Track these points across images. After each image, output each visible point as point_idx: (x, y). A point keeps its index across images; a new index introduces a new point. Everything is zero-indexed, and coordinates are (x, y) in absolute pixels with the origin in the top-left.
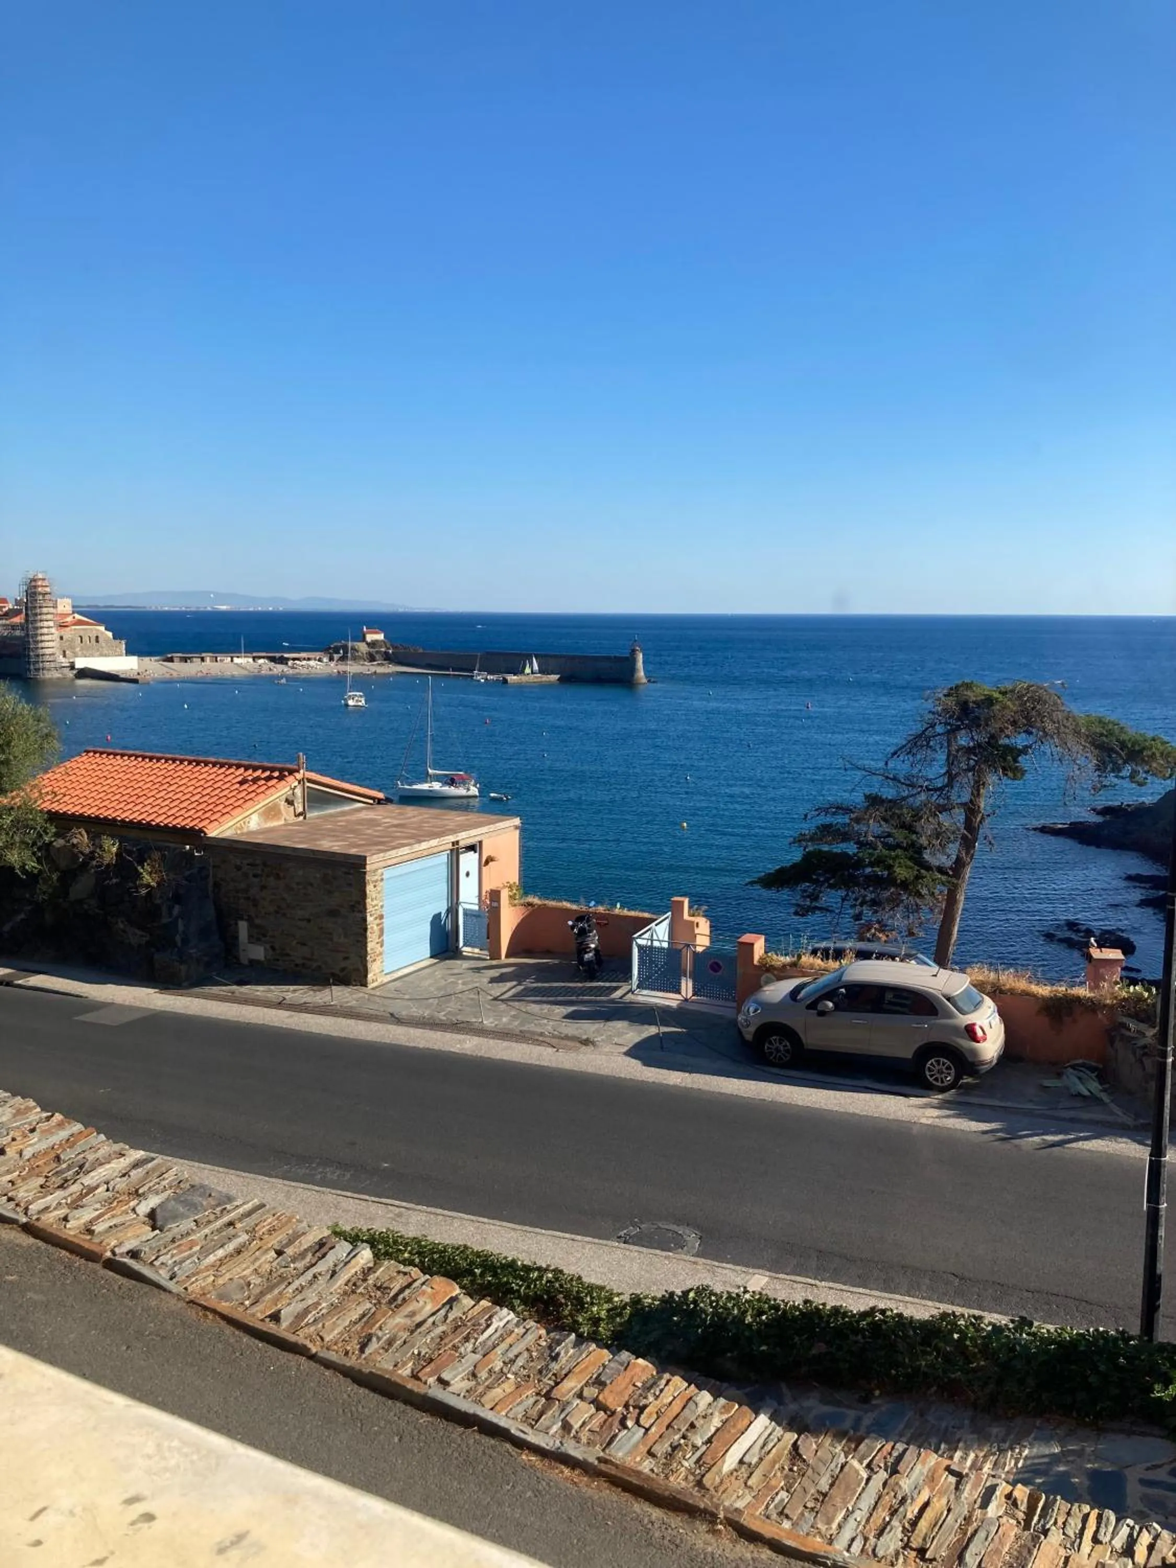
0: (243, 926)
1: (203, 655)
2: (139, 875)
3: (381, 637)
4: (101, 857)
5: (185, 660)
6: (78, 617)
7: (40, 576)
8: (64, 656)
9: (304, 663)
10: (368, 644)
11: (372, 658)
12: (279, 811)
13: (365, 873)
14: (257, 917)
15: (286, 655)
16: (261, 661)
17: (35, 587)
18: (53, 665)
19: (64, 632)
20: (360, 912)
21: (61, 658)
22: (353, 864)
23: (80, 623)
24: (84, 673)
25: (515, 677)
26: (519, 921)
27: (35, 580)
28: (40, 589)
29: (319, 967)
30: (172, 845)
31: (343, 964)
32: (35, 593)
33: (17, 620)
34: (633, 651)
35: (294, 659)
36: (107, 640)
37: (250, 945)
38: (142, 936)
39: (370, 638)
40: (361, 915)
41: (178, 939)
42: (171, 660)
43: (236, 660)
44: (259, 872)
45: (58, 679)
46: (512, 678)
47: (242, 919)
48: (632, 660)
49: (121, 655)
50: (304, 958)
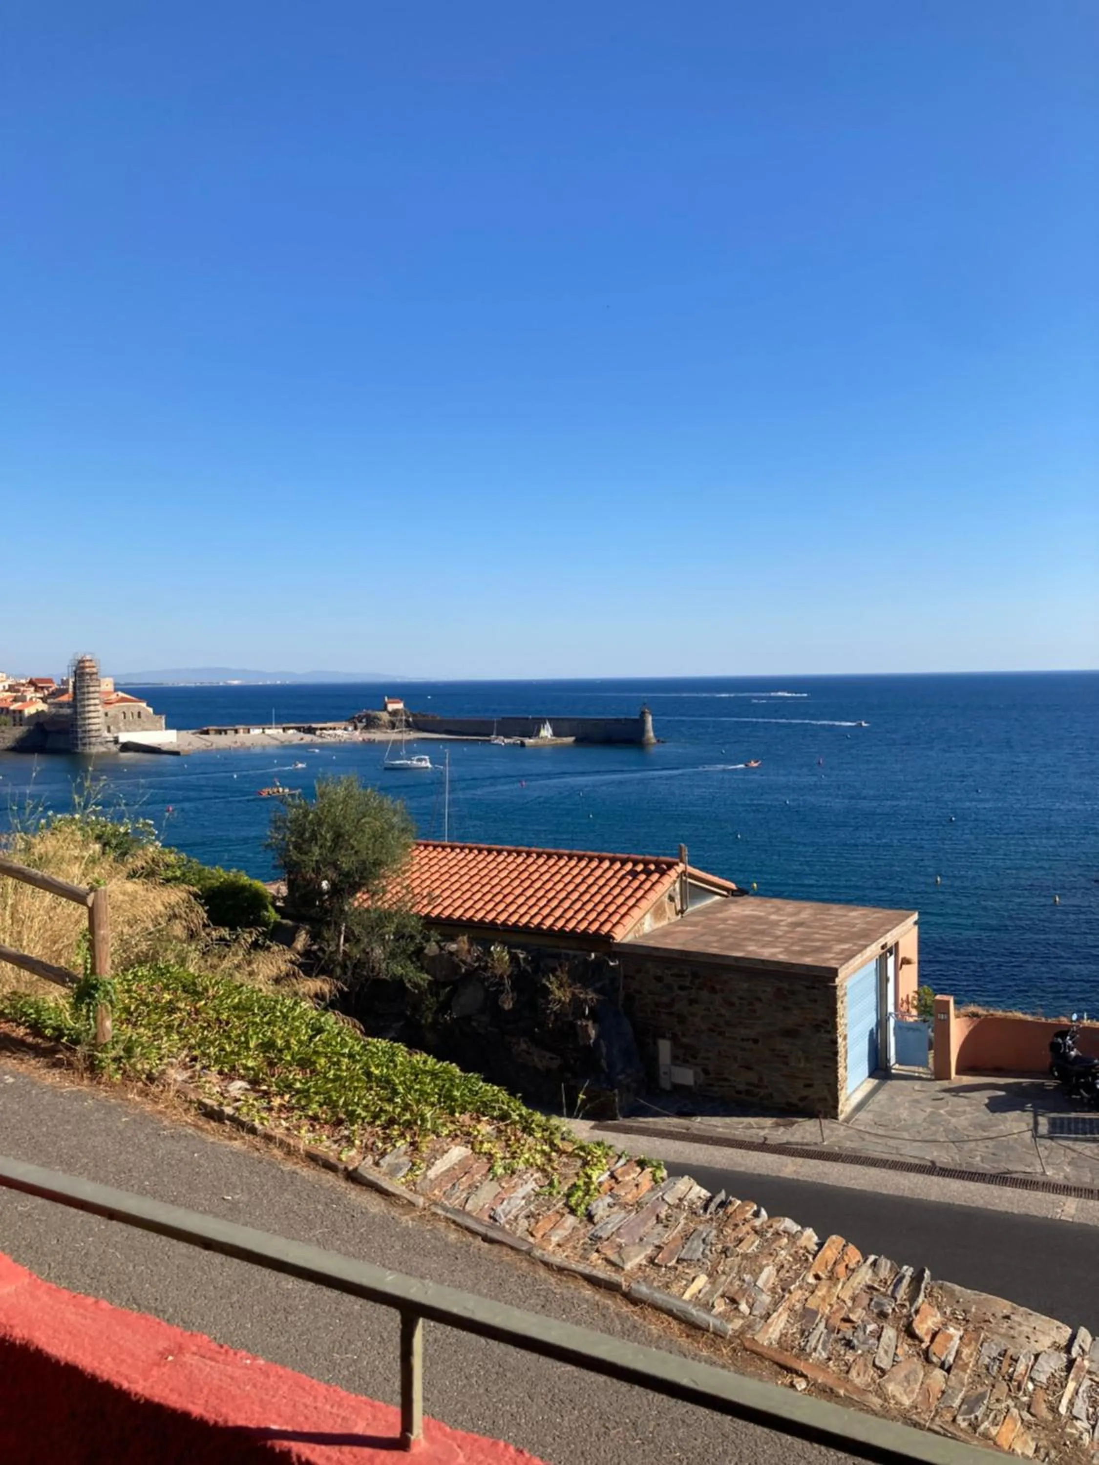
0: (665, 1047)
1: (237, 727)
2: (547, 991)
3: (400, 706)
4: (493, 967)
5: (219, 732)
6: (121, 694)
7: (88, 657)
8: (109, 731)
9: (331, 732)
10: (390, 713)
11: (393, 726)
12: (664, 911)
13: (835, 988)
14: (684, 1035)
15: (314, 726)
16: (291, 732)
17: (83, 668)
18: (99, 740)
19: (108, 708)
20: (829, 1032)
21: (105, 734)
22: (816, 976)
23: (123, 700)
24: (127, 747)
25: (531, 741)
26: (966, 1033)
27: (83, 661)
28: (87, 670)
29: (771, 1095)
30: (571, 952)
31: (804, 1093)
32: (83, 674)
33: (65, 698)
34: (643, 714)
35: (322, 729)
36: (147, 716)
37: (673, 1067)
38: (552, 1058)
39: (391, 707)
40: (829, 1036)
41: (603, 1063)
42: (207, 732)
43: (267, 731)
44: (688, 984)
45: (103, 753)
46: (529, 741)
47: (663, 1037)
48: (642, 722)
49: (161, 729)
50: (748, 1084)
